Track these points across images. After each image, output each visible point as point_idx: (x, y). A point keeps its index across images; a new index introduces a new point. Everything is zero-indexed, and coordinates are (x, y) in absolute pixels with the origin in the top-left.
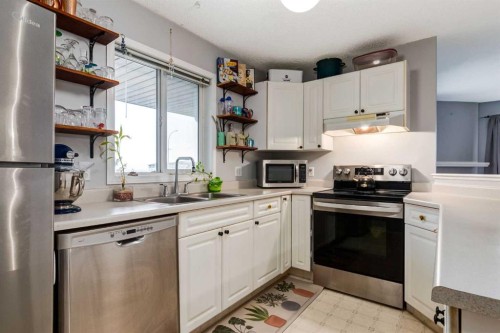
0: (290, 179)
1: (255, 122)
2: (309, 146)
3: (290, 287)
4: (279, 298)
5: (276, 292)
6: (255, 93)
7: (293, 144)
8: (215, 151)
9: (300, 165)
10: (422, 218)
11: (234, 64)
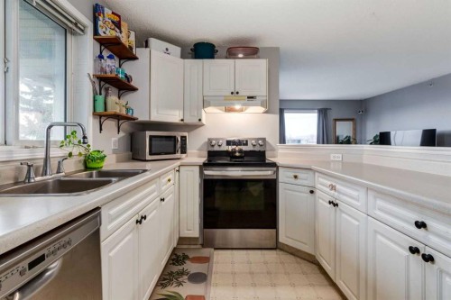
0: (172, 150)
1: (134, 89)
2: (191, 120)
3: (184, 259)
4: (182, 273)
5: (176, 269)
6: (135, 58)
7: (174, 117)
8: (91, 118)
9: (182, 137)
10: (296, 177)
11: (116, 18)
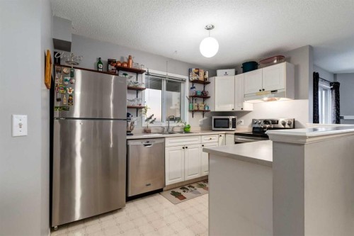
0: (227, 126)
1: (209, 97)
2: (238, 109)
6: (209, 83)
7: (229, 108)
8: (188, 112)
9: (233, 119)
11: (197, 71)
